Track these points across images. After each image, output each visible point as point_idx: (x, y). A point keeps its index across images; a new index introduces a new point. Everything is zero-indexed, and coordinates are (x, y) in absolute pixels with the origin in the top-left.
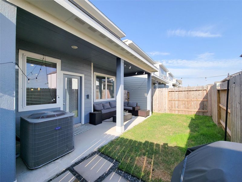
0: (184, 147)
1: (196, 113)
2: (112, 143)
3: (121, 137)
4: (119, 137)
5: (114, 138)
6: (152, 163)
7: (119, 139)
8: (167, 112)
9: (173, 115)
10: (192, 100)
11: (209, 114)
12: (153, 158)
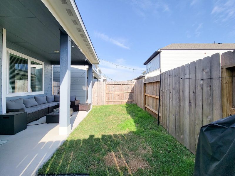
0: (136, 130)
1: (127, 102)
2: (59, 152)
3: (69, 140)
4: (67, 141)
5: (59, 145)
6: (122, 156)
7: (68, 143)
8: (105, 104)
9: (110, 106)
10: (125, 92)
11: (134, 102)
12: (120, 151)
